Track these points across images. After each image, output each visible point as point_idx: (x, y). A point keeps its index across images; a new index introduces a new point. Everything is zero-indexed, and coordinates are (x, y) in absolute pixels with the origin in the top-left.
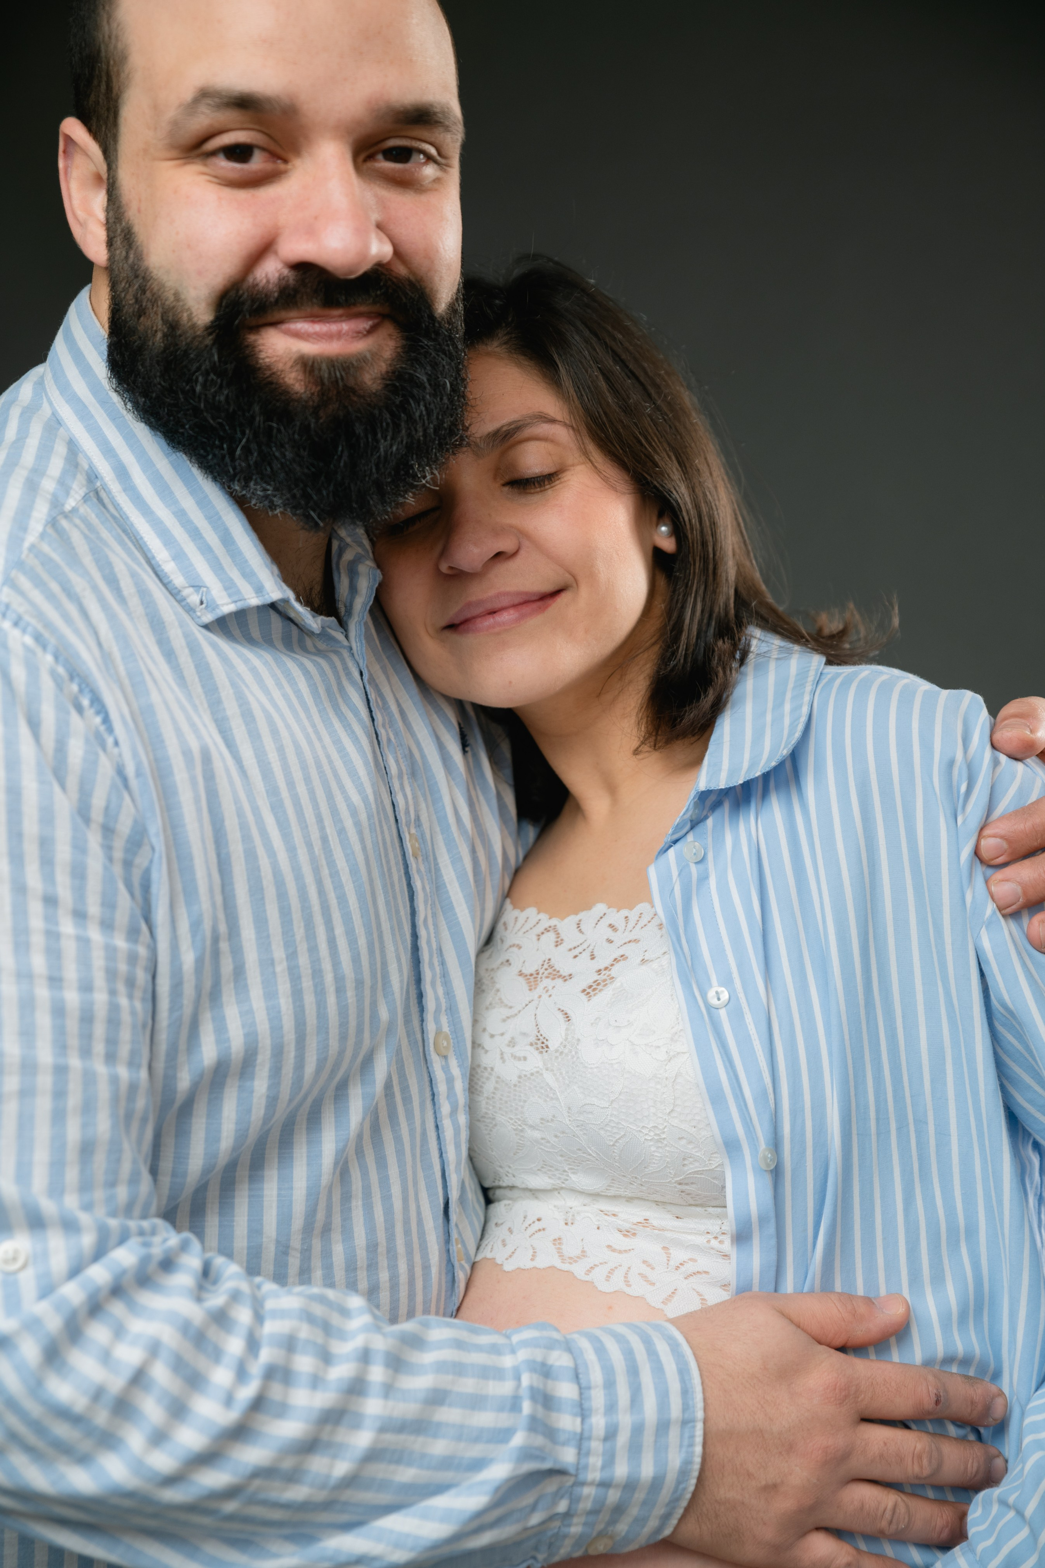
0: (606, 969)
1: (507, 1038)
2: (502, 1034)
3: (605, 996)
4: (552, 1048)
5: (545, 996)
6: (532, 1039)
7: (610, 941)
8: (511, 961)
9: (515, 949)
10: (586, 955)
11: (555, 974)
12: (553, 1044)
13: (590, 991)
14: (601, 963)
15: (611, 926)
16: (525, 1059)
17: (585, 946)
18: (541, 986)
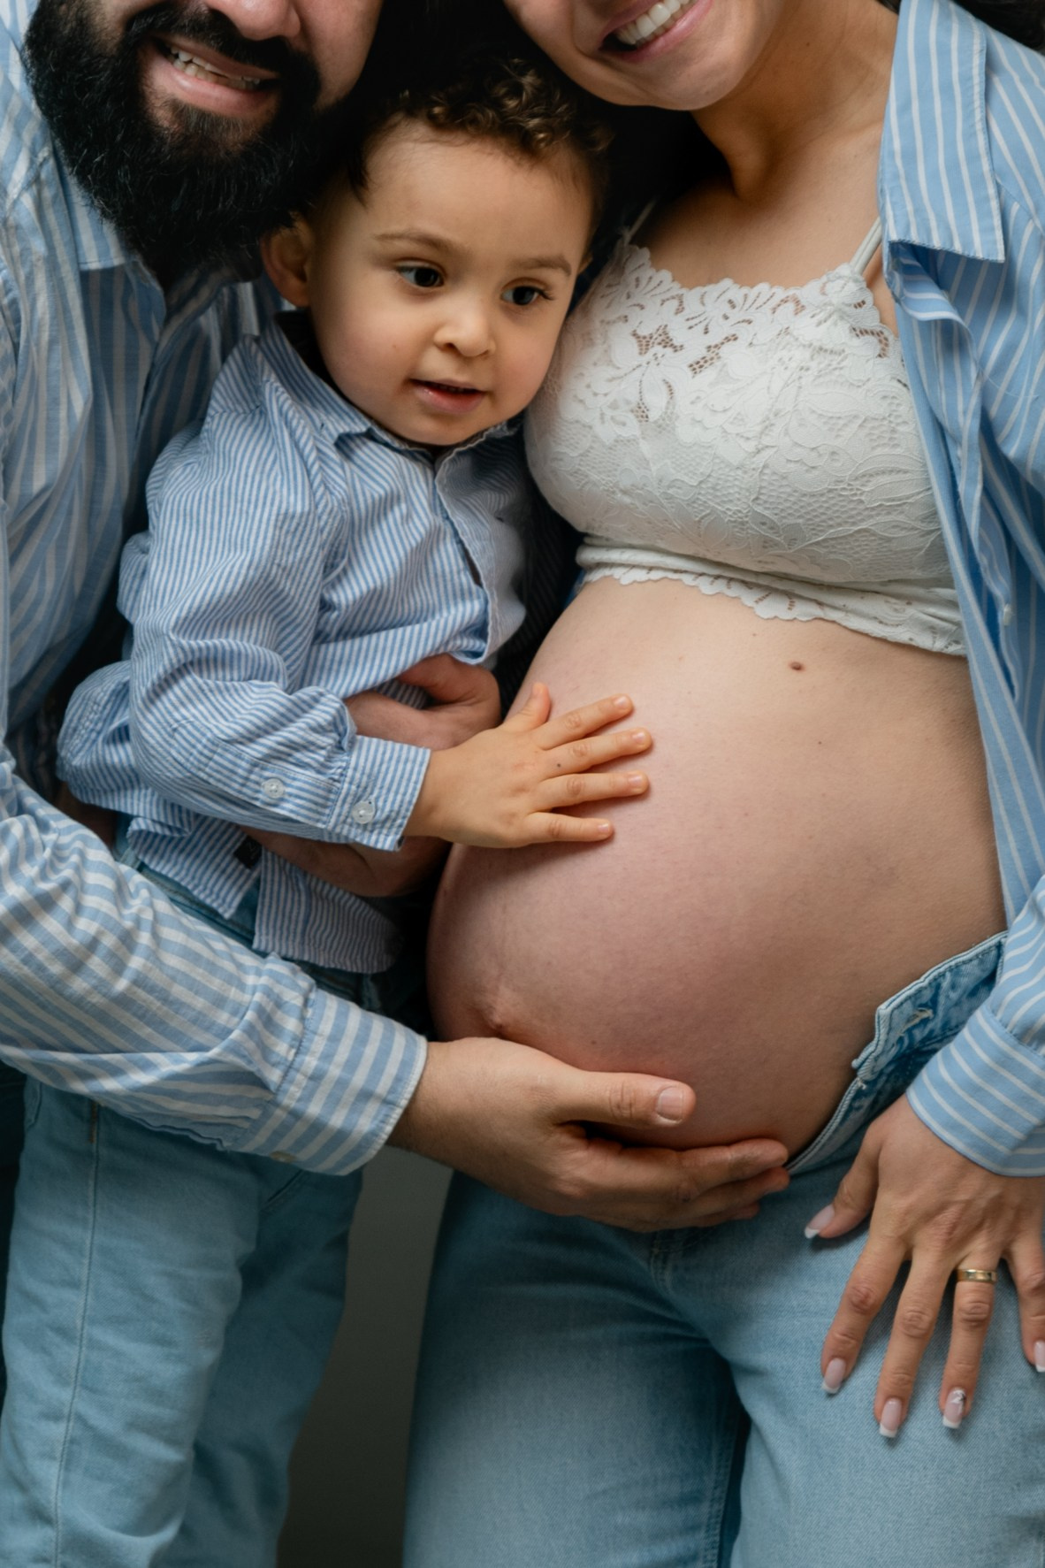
0: (716, 346)
1: (610, 398)
2: (606, 395)
3: (709, 374)
4: (651, 420)
5: (653, 363)
6: (634, 406)
7: (726, 318)
8: (629, 318)
9: (637, 309)
10: (701, 328)
11: (667, 342)
12: (654, 415)
13: (697, 367)
14: (714, 338)
15: (730, 302)
16: (624, 424)
17: (702, 318)
18: (652, 351)
